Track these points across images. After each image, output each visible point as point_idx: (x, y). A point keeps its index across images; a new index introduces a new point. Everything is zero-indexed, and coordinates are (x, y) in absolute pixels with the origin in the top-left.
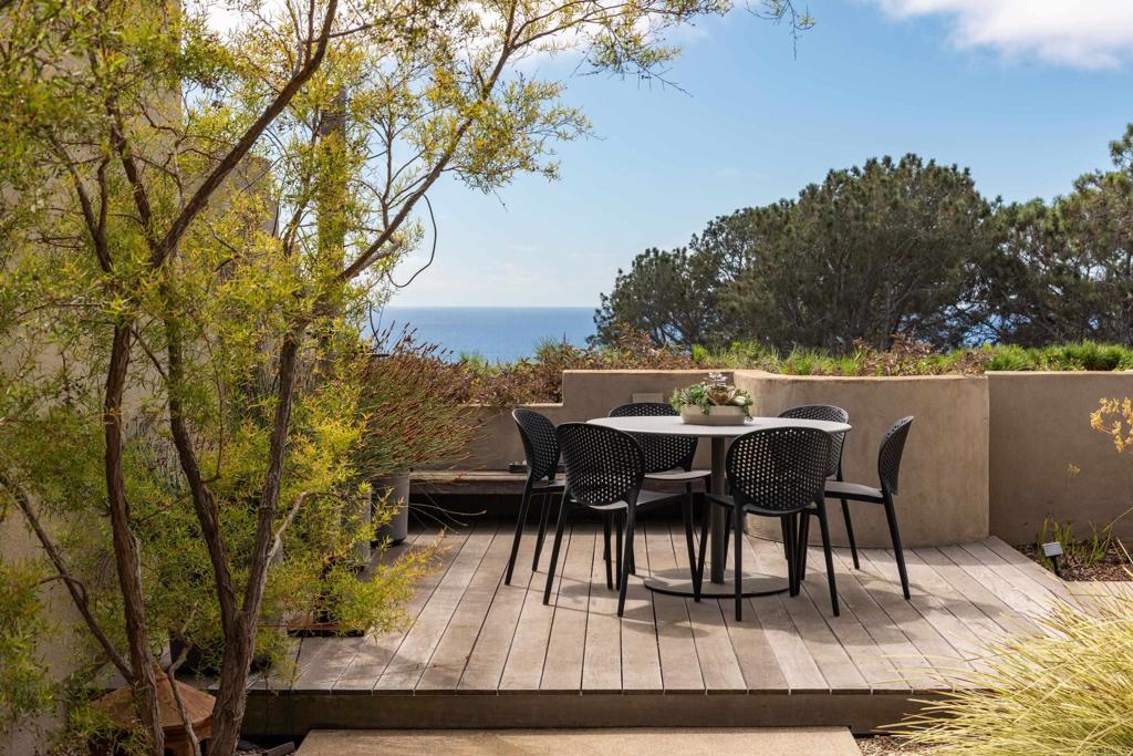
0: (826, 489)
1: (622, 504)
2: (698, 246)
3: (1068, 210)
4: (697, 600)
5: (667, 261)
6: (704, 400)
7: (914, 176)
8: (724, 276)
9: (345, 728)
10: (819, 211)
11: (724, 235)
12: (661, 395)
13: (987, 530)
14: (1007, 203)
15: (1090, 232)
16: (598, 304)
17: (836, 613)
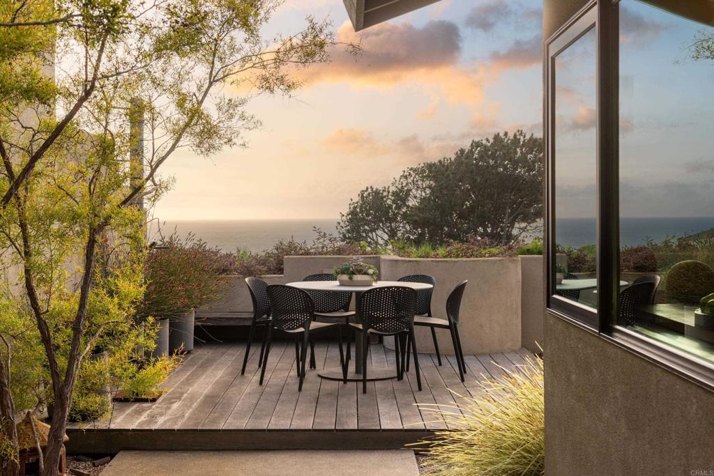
0: (415, 320)
1: (302, 329)
2: (397, 185)
4: (345, 383)
5: (379, 193)
6: (350, 272)
7: (521, 143)
8: (412, 202)
9: (139, 450)
10: (466, 163)
11: (412, 178)
13: (520, 344)
16: (338, 218)
17: (420, 389)
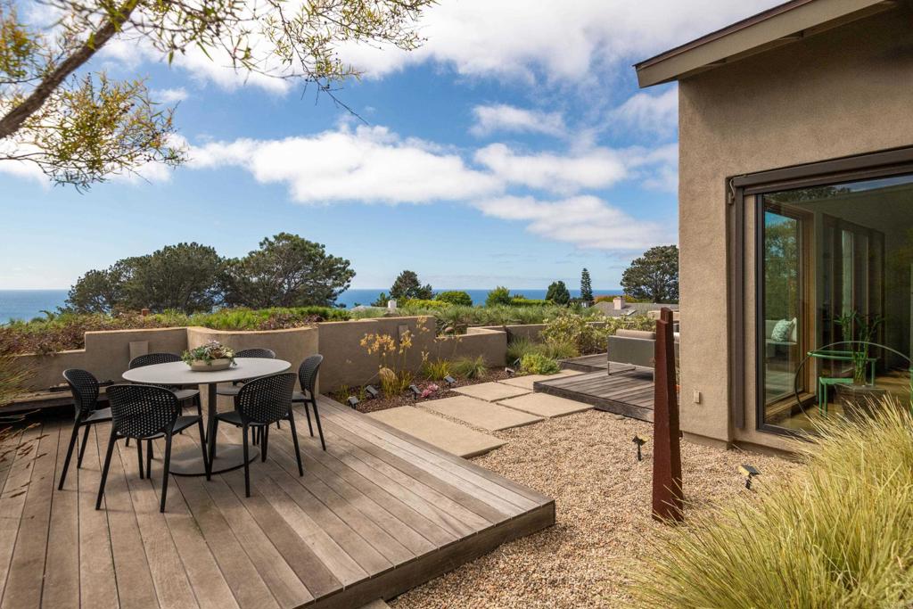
2: (112, 269)
3: (247, 261)
5: (99, 274)
6: (208, 357)
7: (195, 249)
8: (123, 279)
10: (161, 259)
11: (123, 266)
12: (146, 343)
14: (227, 259)
15: (253, 268)
